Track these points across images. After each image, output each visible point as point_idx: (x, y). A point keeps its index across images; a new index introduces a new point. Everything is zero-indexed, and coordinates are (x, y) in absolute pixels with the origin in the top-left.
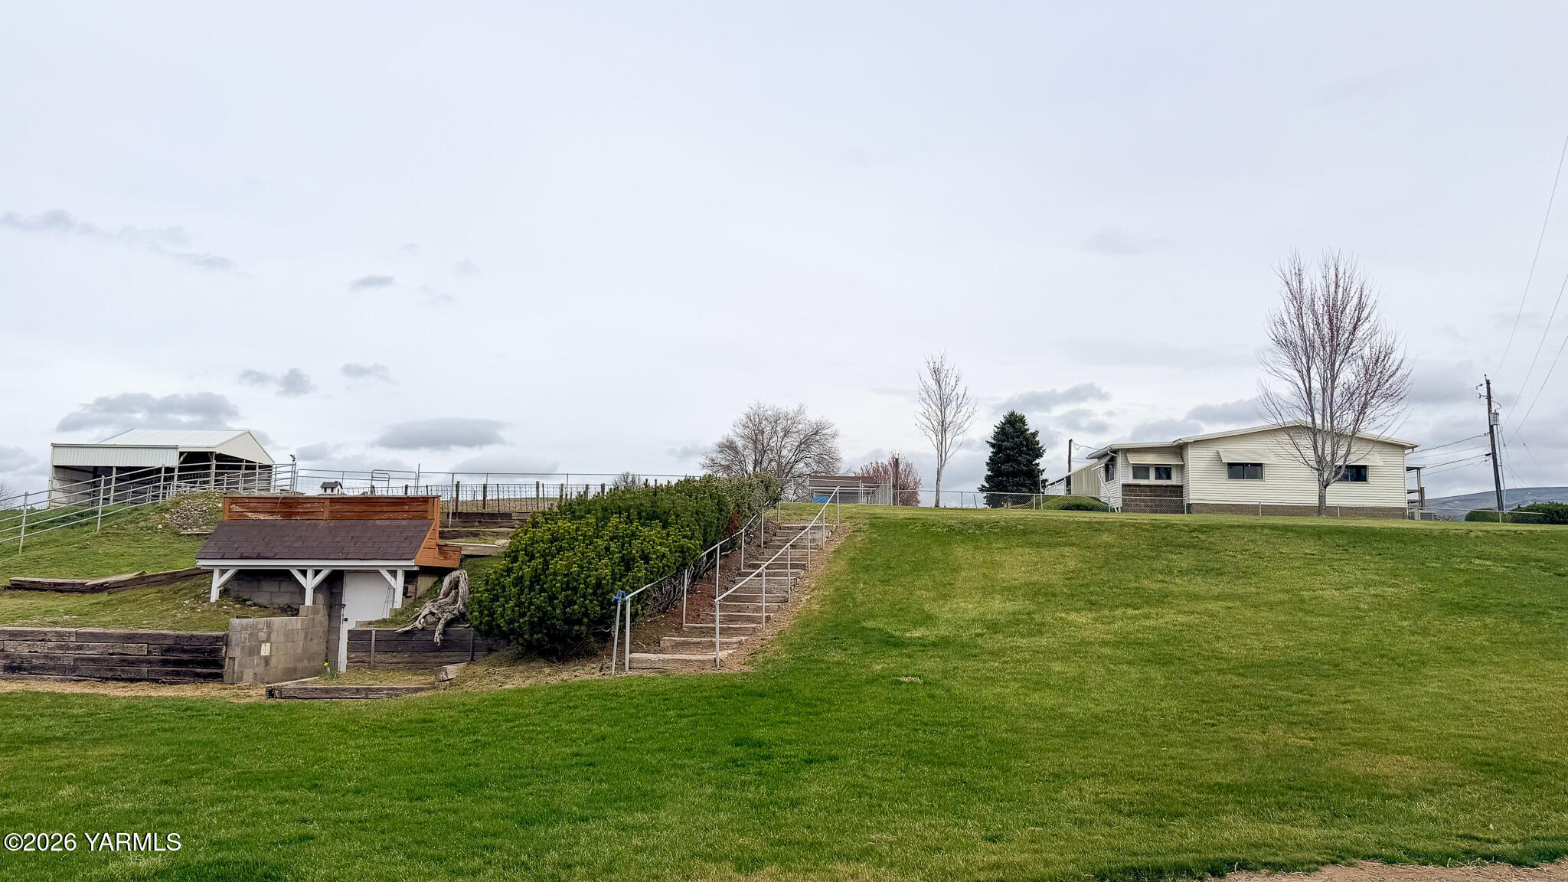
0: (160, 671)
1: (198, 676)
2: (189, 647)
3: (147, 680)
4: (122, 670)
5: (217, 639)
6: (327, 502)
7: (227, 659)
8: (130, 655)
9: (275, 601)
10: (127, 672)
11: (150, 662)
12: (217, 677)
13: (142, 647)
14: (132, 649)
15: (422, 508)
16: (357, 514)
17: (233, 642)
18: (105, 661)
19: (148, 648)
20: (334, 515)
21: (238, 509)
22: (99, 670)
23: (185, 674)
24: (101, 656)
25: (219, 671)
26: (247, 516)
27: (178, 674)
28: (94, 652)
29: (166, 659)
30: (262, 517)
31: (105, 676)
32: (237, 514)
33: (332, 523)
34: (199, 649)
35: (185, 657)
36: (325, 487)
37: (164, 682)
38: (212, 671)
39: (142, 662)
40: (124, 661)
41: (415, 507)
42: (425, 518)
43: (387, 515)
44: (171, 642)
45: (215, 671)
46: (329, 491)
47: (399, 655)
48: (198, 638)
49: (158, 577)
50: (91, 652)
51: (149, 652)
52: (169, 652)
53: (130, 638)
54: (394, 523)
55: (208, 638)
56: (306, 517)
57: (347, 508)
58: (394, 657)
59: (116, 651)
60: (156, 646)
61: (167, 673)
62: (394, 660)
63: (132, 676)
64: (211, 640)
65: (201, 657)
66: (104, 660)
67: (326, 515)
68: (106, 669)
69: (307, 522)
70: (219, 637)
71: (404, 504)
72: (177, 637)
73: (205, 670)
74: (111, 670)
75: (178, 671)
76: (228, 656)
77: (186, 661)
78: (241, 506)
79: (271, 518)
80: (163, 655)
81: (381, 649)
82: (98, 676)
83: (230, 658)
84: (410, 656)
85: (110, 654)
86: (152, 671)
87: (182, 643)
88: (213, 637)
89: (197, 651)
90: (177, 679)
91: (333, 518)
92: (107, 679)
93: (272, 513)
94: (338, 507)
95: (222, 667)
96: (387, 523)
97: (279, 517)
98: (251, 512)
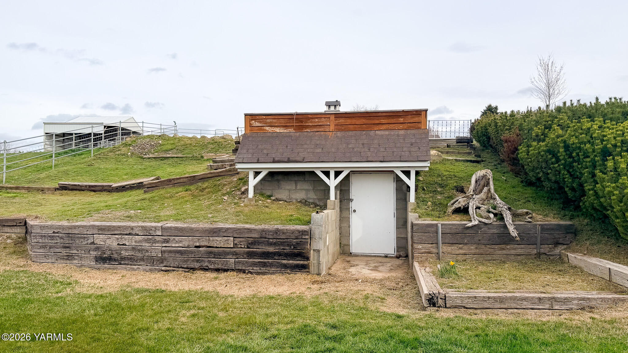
0: (246, 262)
1: (285, 266)
2: (275, 241)
3: (233, 270)
4: (209, 262)
5: (303, 232)
6: (332, 117)
7: (312, 251)
8: (217, 247)
9: (293, 196)
10: (214, 263)
11: (236, 254)
12: (304, 268)
13: (228, 240)
14: (219, 242)
15: (416, 119)
16: (359, 126)
17: (317, 236)
18: (192, 254)
19: (234, 241)
20: (339, 128)
21: (257, 124)
22: (186, 261)
23: (271, 265)
24: (188, 249)
25: (306, 263)
26: (265, 130)
27: (264, 265)
28: (181, 245)
29: (253, 252)
30: (278, 130)
31: (192, 266)
32: (257, 128)
33: (339, 134)
34: (285, 242)
35: (271, 249)
36: (329, 105)
37: (251, 273)
38: (298, 262)
39: (228, 254)
40: (211, 253)
41: (409, 119)
42: (419, 128)
43: (385, 127)
44: (256, 235)
45: (302, 262)
46: (332, 108)
47: (465, 247)
48: (283, 232)
49: (182, 179)
50: (177, 245)
51: (235, 245)
52: (255, 244)
53: (214, 232)
54: (392, 133)
55: (293, 232)
56: (315, 130)
57: (349, 121)
58: (461, 248)
59: (203, 244)
60: (241, 239)
61: (254, 264)
62: (461, 251)
63: (220, 266)
64: (297, 234)
65: (288, 250)
66: (192, 252)
67: (332, 128)
68: (193, 261)
69: (317, 133)
70: (305, 231)
71: (400, 116)
72: (263, 231)
73: (291, 262)
74: (197, 261)
75: (265, 263)
76: (312, 248)
77: (272, 253)
78: (260, 122)
79: (285, 131)
80: (248, 248)
81: (447, 241)
82: (185, 266)
83: (314, 250)
84: (476, 248)
85: (196, 247)
86: (239, 262)
87: (267, 237)
88: (299, 231)
89: (282, 244)
90: (263, 269)
91: (339, 130)
92: (194, 269)
93: (286, 127)
94: (342, 121)
95: (308, 259)
96: (387, 133)
97: (291, 130)
98: (268, 126)
